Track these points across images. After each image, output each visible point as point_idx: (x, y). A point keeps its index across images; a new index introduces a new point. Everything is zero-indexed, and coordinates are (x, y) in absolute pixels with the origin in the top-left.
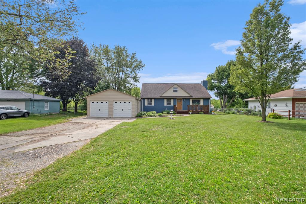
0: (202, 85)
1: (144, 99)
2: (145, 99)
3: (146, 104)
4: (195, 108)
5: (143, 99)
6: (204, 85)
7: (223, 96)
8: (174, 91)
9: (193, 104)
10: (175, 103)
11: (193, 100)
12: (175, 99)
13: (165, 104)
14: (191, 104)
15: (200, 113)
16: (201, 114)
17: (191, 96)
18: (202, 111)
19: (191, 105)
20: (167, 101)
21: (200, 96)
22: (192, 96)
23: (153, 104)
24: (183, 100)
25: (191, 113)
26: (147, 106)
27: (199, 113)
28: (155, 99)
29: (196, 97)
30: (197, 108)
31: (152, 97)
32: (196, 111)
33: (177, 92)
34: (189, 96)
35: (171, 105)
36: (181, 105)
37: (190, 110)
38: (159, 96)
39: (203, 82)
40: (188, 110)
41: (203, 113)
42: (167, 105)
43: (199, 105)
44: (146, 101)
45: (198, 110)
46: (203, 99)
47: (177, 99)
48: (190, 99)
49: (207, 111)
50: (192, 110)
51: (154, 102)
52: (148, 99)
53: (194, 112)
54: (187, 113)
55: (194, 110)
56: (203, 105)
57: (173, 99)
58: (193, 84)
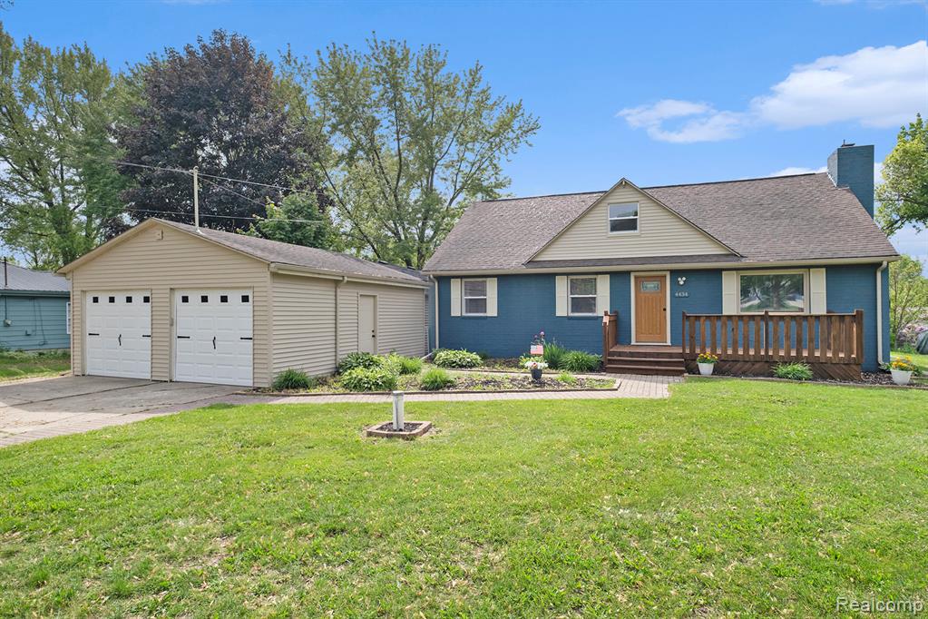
0: (833, 179)
2: (449, 278)
4: (740, 332)
5: (439, 278)
6: (842, 179)
8: (617, 226)
9: (743, 307)
10: (619, 296)
11: (743, 279)
12: (619, 278)
13: (562, 308)
14: (730, 304)
15: (782, 370)
16: (784, 377)
17: (734, 255)
18: (798, 359)
19: (732, 313)
20: (573, 289)
22: (740, 251)
23: (492, 310)
24: (674, 283)
25: (706, 368)
26: (463, 318)
27: (770, 374)
29: (767, 258)
30: (758, 331)
31: (484, 267)
32: (752, 352)
33: (632, 232)
34: (711, 249)
35: (595, 315)
36: (665, 310)
37: (703, 351)
38: (524, 261)
39: (836, 155)
40: (693, 350)
41: (810, 373)
42: (571, 314)
43: (770, 314)
44: (456, 290)
45: (767, 351)
46: (824, 270)
47: (636, 277)
48: (724, 273)
49: (842, 355)
50: (719, 352)
51: (496, 296)
52: (464, 280)
53: (739, 365)
54: (683, 368)
55: (735, 351)
56: (824, 312)
57: (608, 276)
58: (771, 182)
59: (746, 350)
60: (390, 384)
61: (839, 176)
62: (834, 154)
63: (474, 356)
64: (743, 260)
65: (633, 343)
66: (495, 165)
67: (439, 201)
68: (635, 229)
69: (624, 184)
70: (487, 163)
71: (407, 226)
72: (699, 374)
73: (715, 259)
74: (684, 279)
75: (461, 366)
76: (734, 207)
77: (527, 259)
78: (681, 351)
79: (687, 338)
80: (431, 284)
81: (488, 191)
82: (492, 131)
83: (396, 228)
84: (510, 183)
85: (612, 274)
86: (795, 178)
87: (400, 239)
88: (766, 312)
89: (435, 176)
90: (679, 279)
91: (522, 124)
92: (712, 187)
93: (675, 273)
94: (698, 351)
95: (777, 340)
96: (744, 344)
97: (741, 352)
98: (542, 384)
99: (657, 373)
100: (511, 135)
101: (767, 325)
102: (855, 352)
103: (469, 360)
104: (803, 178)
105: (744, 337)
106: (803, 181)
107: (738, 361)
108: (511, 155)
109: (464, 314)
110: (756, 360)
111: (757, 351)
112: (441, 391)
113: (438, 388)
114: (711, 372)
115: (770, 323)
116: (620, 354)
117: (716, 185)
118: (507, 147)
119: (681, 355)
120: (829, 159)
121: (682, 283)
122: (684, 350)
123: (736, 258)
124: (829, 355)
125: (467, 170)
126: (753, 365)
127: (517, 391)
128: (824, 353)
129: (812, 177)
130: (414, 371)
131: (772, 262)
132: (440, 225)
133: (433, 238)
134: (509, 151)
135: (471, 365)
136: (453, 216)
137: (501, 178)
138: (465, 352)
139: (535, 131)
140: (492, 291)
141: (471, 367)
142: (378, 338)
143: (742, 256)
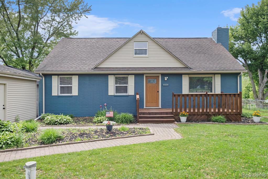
0: (215, 40)
1: (48, 76)
2: (51, 75)
3: (55, 91)
4: (196, 101)
5: (45, 75)
6: (219, 40)
7: (259, 73)
8: (137, 52)
9: (190, 91)
10: (138, 86)
11: (190, 78)
12: (138, 76)
13: (112, 91)
14: (186, 90)
15: (214, 118)
16: (216, 121)
17: (187, 68)
18: (219, 114)
19: (187, 93)
20: (117, 82)
21: (211, 66)
22: (189, 65)
23: (75, 92)
24: (163, 79)
25: (183, 119)
26: (59, 97)
27: (209, 120)
28: (80, 75)
29: (200, 69)
30: (203, 101)
31: (71, 70)
32: (201, 111)
33: (145, 55)
34: (179, 65)
35: (127, 94)
36: (158, 92)
37: (181, 111)
38: (92, 67)
39: (216, 31)
40: (176, 110)
41: (225, 119)
42: (116, 94)
43: (208, 93)
44: (55, 81)
45: (207, 110)
46: (220, 75)
47: (146, 77)
48: (183, 75)
49: (234, 111)
50: (187, 111)
51: (77, 85)
52: (60, 76)
53: (195, 116)
54: (174, 119)
55: (194, 110)
56: (220, 93)
57: (134, 76)
58: (193, 40)
59: (199, 110)
60: (17, 142)
61: (217, 39)
62: (215, 30)
63: (68, 117)
64: (191, 70)
65: (145, 107)
66: (70, 24)
67: (41, 39)
68: (146, 54)
69: (141, 33)
70: (66, 23)
71: (23, 50)
72: (181, 122)
73: (180, 69)
74: (167, 78)
75: (61, 124)
76: (181, 48)
77: (94, 66)
78: (171, 111)
79: (174, 104)
80: (41, 78)
81: (67, 36)
82: (69, 8)
83: (17, 51)
84: (77, 33)
85: (136, 75)
86: (201, 39)
87: (19, 57)
88: (207, 93)
89: (39, 27)
90: (165, 78)
91: (83, 7)
92: (171, 40)
93: (163, 75)
94: (179, 111)
95: (211, 105)
96: (198, 107)
97: (196, 111)
98: (114, 134)
99: (162, 122)
100: (78, 11)
101: (207, 99)
102: (239, 109)
103: (65, 120)
104: (204, 39)
105: (198, 104)
106: (204, 40)
107: (195, 115)
108: (77, 21)
109: (60, 95)
110: (202, 114)
111: (203, 110)
112: (54, 144)
113: (52, 142)
114: (186, 121)
115: (208, 98)
116: (144, 113)
117: (173, 39)
118: (76, 17)
119: (172, 113)
120: (212, 33)
121: (166, 79)
122: (173, 110)
123: (188, 69)
124: (230, 111)
125: (56, 26)
126: (201, 116)
127: (102, 140)
128: (228, 110)
129: (207, 39)
130: (33, 130)
131: (203, 71)
132: (42, 51)
133: (38, 57)
134: (77, 19)
135: (67, 123)
136: (49, 47)
137: (73, 31)
138: (62, 116)
139: (89, 11)
140: (75, 83)
141: (66, 124)
142: (7, 109)
143: (190, 68)
